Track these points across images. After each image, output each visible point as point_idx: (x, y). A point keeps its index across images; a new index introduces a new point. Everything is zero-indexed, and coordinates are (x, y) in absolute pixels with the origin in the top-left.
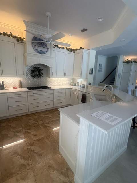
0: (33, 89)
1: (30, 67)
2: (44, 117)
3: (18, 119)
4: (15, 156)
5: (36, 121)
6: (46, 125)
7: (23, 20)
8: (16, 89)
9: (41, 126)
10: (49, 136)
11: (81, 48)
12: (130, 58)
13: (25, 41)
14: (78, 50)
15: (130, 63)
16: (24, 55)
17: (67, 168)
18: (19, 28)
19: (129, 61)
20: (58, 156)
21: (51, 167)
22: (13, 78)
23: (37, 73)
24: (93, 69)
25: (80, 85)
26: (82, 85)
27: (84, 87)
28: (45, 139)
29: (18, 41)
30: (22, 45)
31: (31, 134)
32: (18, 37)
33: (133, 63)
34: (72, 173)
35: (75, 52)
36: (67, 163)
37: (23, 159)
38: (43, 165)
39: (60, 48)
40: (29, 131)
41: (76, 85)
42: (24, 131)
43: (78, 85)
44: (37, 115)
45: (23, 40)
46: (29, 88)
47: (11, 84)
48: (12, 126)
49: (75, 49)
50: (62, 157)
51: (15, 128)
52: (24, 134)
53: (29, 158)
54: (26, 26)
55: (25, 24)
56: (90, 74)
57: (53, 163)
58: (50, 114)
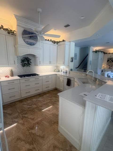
0: (24, 77)
1: (20, 57)
2: (36, 101)
3: (12, 105)
4: (18, 142)
5: (30, 106)
6: (40, 108)
7: (14, 14)
8: (8, 77)
9: (36, 110)
10: (46, 118)
11: (63, 41)
12: (97, 48)
13: (15, 33)
14: (61, 42)
15: (98, 52)
16: (14, 46)
17: (70, 145)
18: (9, 21)
19: (97, 51)
20: (59, 136)
21: (56, 147)
22: (5, 68)
23: (26, 62)
24: (73, 57)
25: (63, 71)
26: (65, 71)
27: (67, 73)
28: (43, 121)
29: (9, 33)
30: (12, 37)
31: (29, 118)
32: (9, 29)
33: (100, 52)
34: (75, 150)
35: (58, 44)
36: (68, 140)
37: (27, 144)
38: (48, 146)
39: (46, 40)
40: (26, 116)
41: (59, 71)
42: (21, 116)
43: (62, 71)
44: (29, 99)
45: (13, 33)
46: (21, 76)
47: (2, 73)
48: (8, 113)
49: (58, 41)
50: (63, 136)
51: (11, 114)
52: (22, 119)
53: (33, 142)
54: (17, 20)
55: (16, 18)
56: (71, 61)
57: (56, 143)
58: (40, 98)
